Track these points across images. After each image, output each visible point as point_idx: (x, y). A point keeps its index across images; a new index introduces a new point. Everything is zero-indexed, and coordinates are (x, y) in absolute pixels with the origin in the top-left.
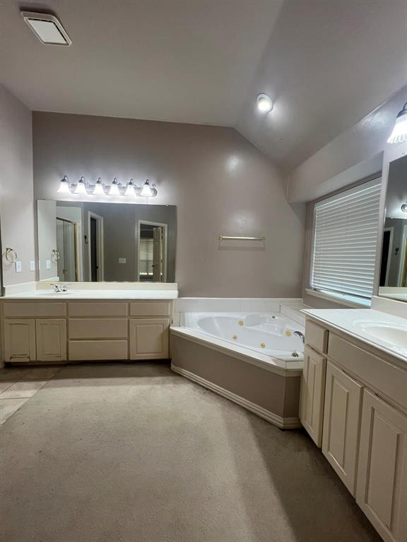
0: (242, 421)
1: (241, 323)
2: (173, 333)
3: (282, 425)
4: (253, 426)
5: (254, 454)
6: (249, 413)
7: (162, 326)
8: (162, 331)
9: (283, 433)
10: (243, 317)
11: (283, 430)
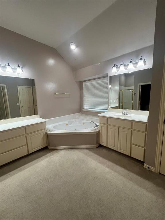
0: (87, 151)
1: (67, 125)
2: (49, 135)
3: (96, 147)
4: (91, 151)
5: (96, 156)
6: (87, 148)
7: (42, 134)
8: (42, 136)
9: (97, 148)
10: (67, 122)
11: (96, 148)
